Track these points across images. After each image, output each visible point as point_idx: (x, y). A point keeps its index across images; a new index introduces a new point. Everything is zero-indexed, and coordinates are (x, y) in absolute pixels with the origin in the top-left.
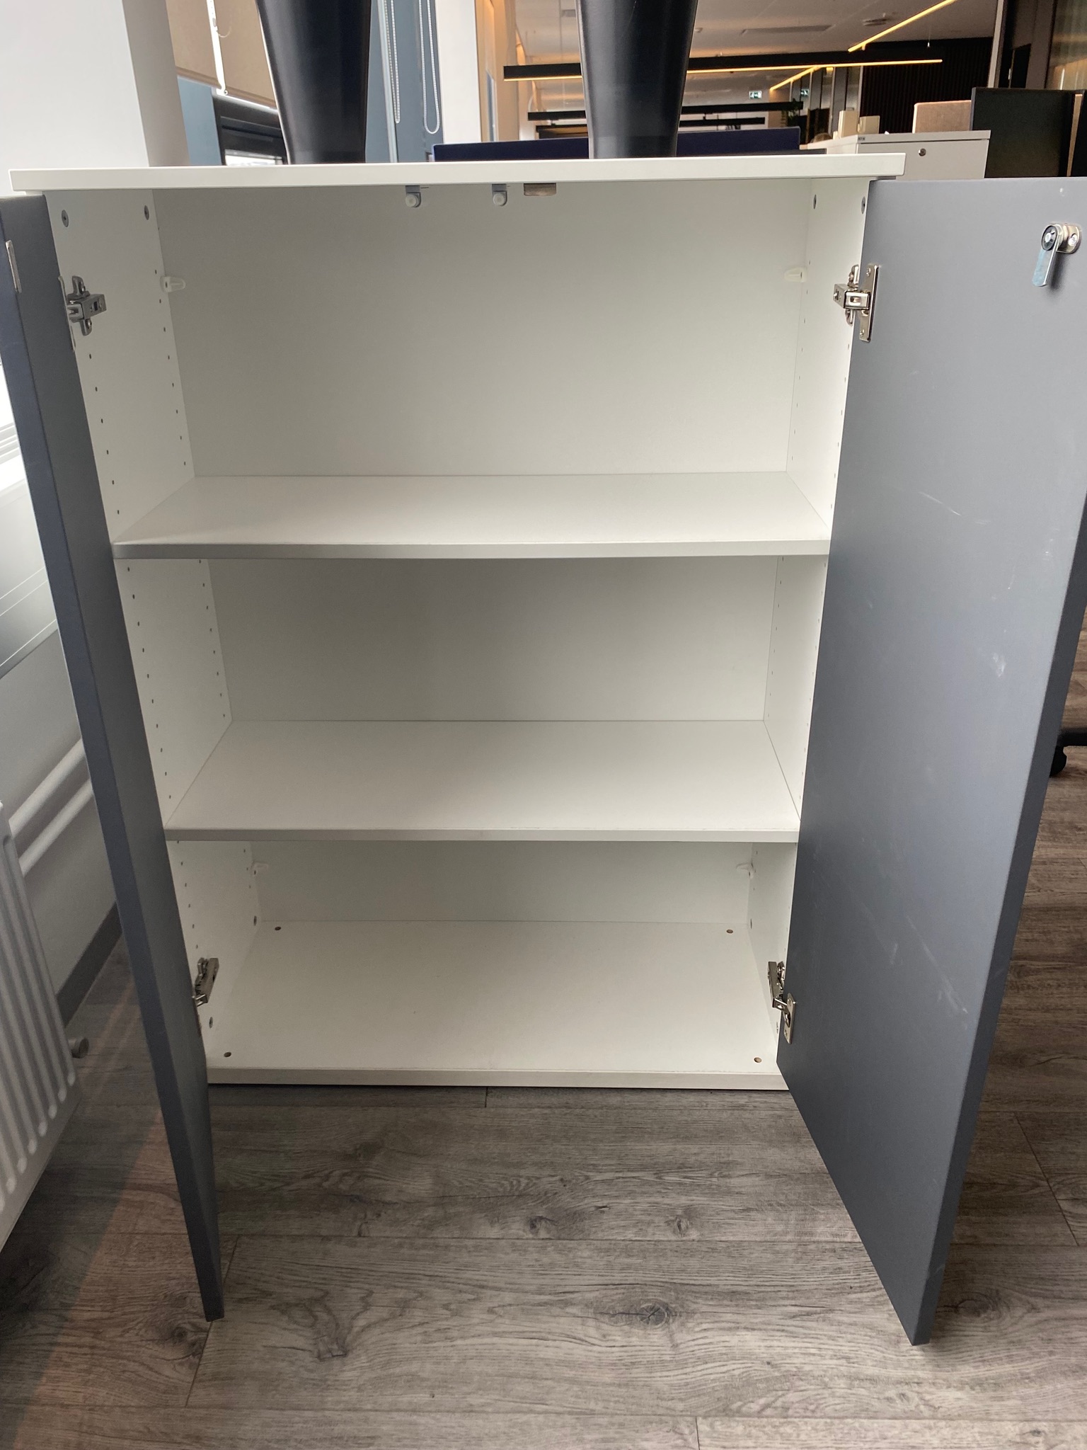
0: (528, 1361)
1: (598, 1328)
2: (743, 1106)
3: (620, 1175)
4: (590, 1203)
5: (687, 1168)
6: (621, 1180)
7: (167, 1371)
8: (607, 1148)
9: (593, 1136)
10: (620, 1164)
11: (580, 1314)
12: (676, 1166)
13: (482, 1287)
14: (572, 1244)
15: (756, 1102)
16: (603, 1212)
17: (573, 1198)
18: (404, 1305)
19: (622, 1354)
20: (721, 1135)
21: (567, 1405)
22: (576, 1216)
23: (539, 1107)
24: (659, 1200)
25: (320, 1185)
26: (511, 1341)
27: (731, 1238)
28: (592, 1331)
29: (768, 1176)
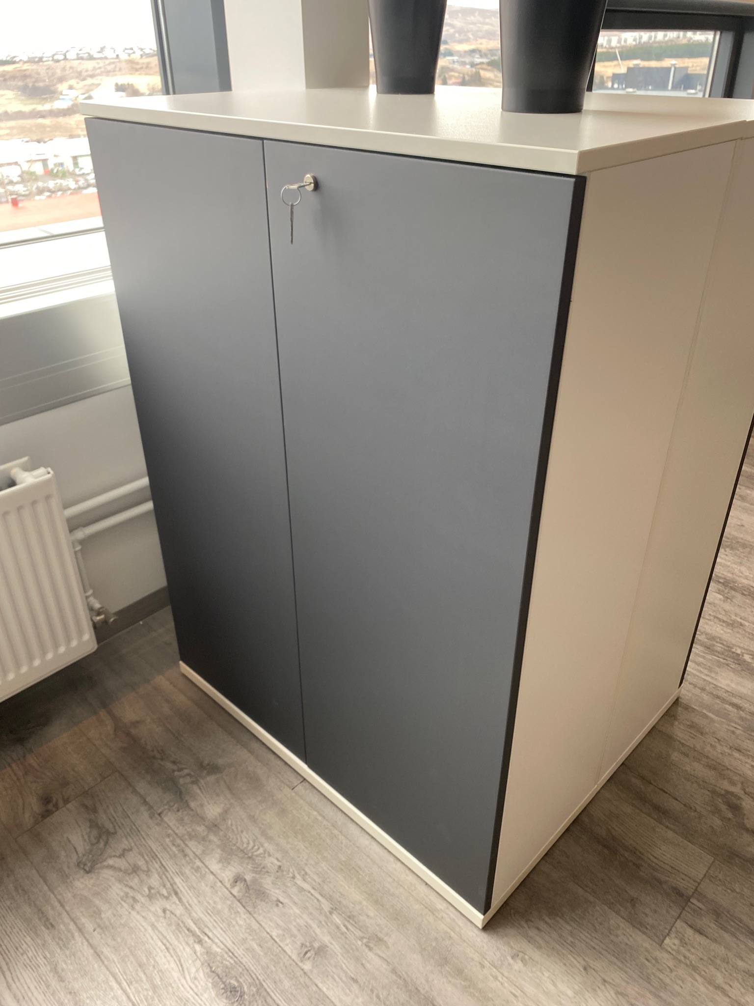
0: (149, 954)
1: (197, 971)
2: (435, 910)
3: (313, 891)
4: (276, 893)
5: (353, 920)
6: (309, 895)
8: (325, 868)
9: (326, 854)
10: (320, 884)
11: (199, 954)
12: (349, 914)
13: (176, 893)
14: (241, 909)
15: (447, 914)
16: (277, 905)
17: (273, 883)
18: (135, 870)
19: (192, 999)
20: (399, 917)
21: (137, 998)
22: (262, 894)
23: (318, 812)
24: (314, 926)
25: (174, 771)
26: (155, 937)
27: (324, 989)
28: (193, 970)
29: (394, 971)
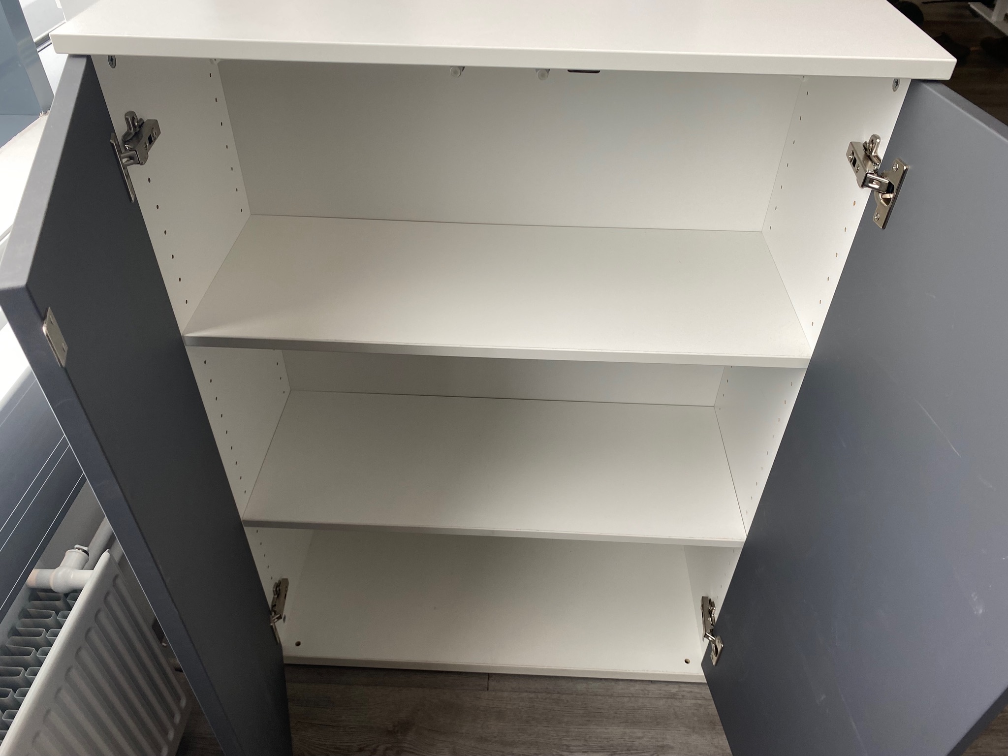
2: (674, 694)
5: (634, 750)
8: (576, 730)
9: (566, 720)
10: (585, 745)
12: (626, 748)
15: (684, 691)
20: (658, 720)
23: (527, 692)
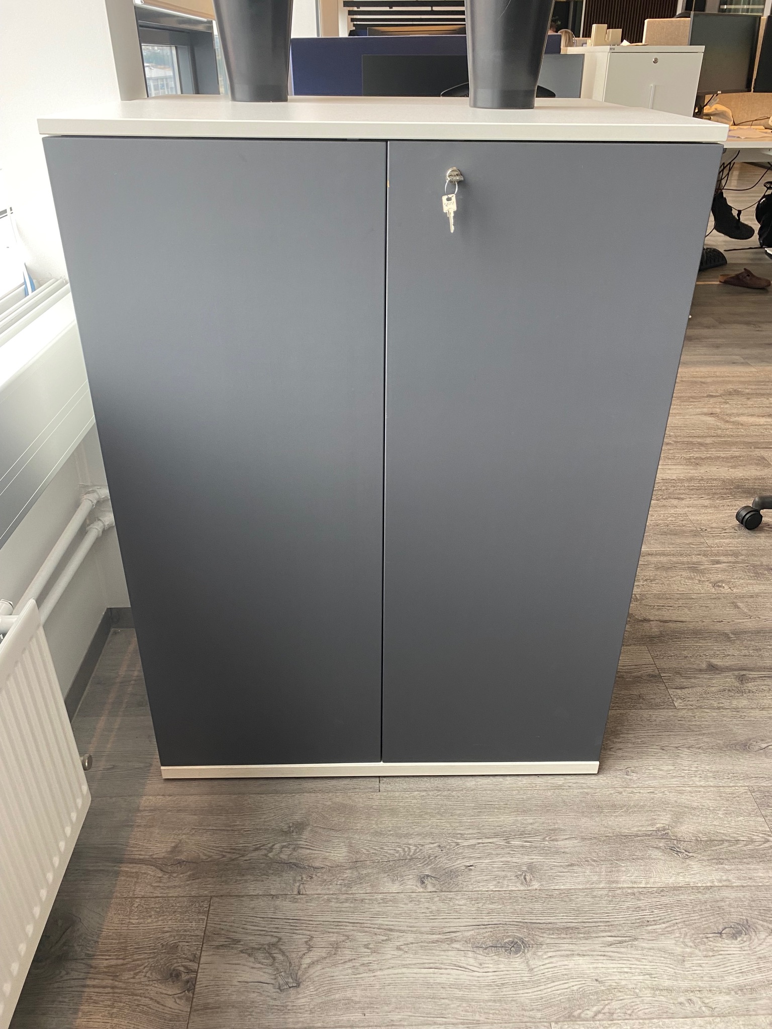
0: (429, 985)
1: (476, 959)
2: (561, 786)
3: (480, 841)
4: (460, 863)
5: (526, 834)
6: (481, 845)
7: (170, 1003)
8: (469, 821)
9: (458, 812)
10: (479, 833)
11: (463, 949)
12: (519, 833)
13: (391, 930)
14: (451, 895)
15: (570, 783)
16: (471, 870)
17: (449, 860)
18: (336, 947)
19: (495, 977)
20: (548, 808)
21: (460, 1018)
22: (452, 874)
23: (418, 791)
24: (509, 859)
25: (266, 855)
26: (416, 971)
27: (562, 887)
28: (472, 961)
29: (583, 839)
